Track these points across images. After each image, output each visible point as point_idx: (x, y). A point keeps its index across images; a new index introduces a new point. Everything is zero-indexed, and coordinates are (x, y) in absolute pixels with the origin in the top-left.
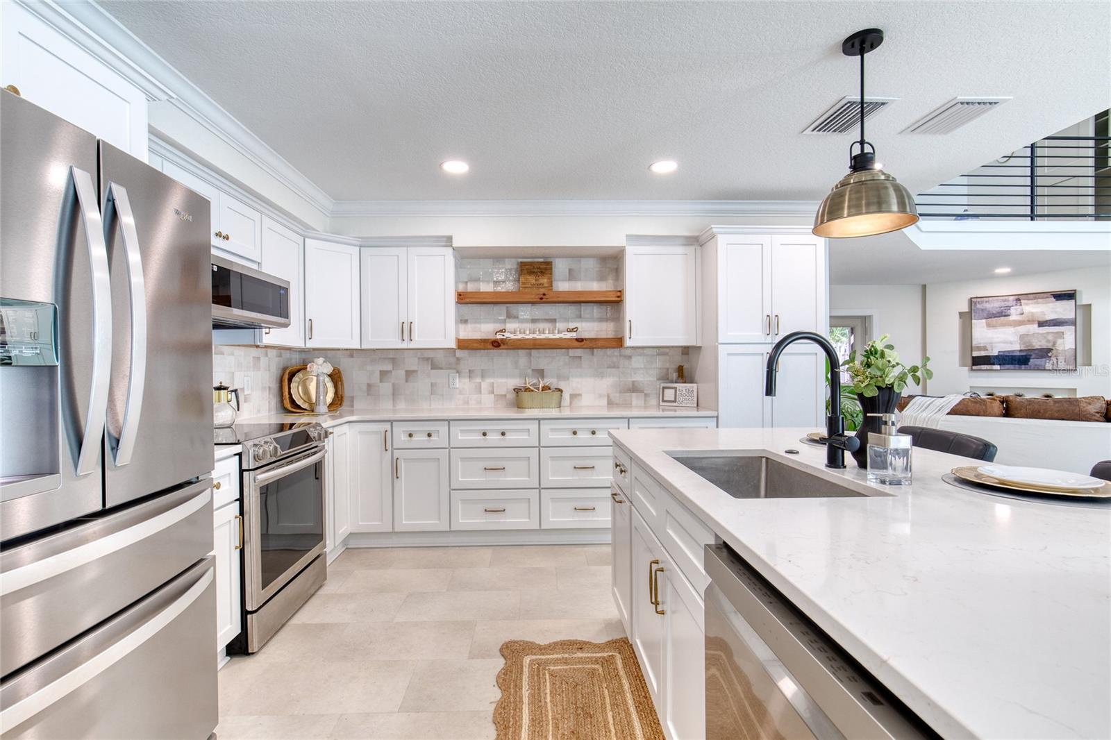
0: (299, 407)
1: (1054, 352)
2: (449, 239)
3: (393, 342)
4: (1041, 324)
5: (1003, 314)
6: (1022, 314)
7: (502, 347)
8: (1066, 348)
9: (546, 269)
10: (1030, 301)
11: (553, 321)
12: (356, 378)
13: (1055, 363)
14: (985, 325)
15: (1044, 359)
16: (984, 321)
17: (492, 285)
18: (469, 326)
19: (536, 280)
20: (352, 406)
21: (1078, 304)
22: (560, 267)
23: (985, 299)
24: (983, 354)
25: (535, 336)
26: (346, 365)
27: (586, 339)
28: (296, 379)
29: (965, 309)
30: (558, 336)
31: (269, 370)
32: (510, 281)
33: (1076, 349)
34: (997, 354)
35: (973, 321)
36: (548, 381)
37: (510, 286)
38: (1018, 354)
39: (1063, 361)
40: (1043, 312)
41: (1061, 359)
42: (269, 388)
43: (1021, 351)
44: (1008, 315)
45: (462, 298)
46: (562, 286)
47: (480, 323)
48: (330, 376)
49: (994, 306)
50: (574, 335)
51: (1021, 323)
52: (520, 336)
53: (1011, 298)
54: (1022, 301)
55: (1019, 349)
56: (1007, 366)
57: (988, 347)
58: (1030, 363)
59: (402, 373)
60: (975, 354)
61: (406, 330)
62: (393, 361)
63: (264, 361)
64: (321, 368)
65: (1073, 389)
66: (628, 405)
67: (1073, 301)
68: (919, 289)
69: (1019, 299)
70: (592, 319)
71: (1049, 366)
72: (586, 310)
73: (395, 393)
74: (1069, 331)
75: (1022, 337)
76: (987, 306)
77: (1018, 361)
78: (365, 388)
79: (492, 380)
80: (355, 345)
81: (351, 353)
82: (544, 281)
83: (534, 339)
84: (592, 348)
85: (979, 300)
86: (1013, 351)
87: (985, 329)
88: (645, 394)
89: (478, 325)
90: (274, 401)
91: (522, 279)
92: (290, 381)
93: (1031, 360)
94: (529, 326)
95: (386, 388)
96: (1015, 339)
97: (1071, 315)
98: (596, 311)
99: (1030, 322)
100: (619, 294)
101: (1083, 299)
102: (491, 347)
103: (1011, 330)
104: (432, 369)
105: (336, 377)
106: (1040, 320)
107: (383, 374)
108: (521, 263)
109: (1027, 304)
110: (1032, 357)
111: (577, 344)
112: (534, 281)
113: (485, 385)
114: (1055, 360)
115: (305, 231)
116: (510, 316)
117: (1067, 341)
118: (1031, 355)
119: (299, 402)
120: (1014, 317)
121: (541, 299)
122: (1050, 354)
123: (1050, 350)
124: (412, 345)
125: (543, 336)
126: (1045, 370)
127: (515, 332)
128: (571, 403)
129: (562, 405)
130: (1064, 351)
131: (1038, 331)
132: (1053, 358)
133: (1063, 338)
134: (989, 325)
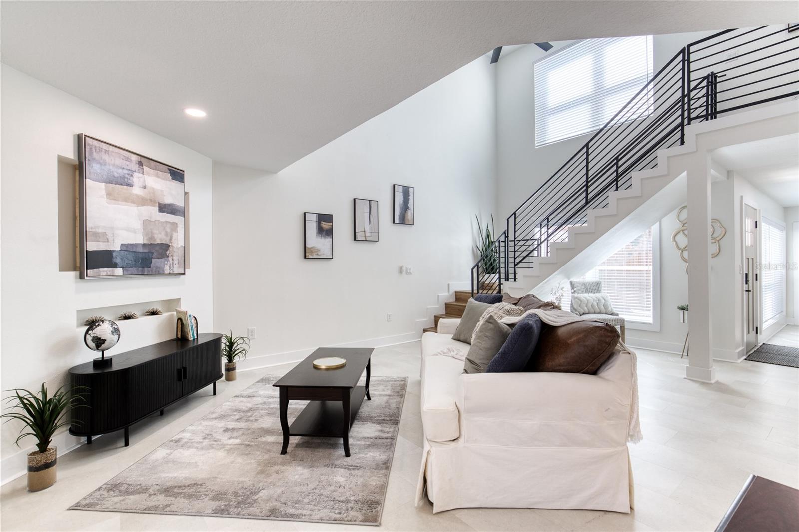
1: (171, 249)
4: (162, 208)
5: (126, 180)
6: (145, 187)
8: (179, 246)
10: (151, 171)
13: (172, 265)
14: (104, 192)
15: (163, 260)
16: (103, 185)
21: (185, 189)
23: (96, 144)
24: (101, 246)
33: (185, 246)
34: (119, 249)
35: (86, 181)
38: (141, 250)
39: (177, 263)
40: (162, 191)
41: (175, 258)
43: (144, 245)
44: (132, 185)
49: (114, 162)
51: (142, 201)
53: (134, 158)
54: (144, 167)
55: (141, 242)
56: (130, 271)
57: (110, 236)
58: (152, 266)
67: (182, 184)
69: (140, 162)
71: (167, 271)
74: (180, 222)
75: (147, 223)
76: (107, 159)
77: (141, 260)
85: (92, 143)
86: (136, 245)
87: (104, 201)
93: (154, 260)
96: (138, 225)
97: (182, 203)
99: (152, 201)
103: (135, 210)
106: (161, 202)
109: (149, 175)
110: (154, 256)
114: (171, 260)
117: (179, 237)
118: (152, 253)
120: (137, 190)
122: (168, 252)
123: (168, 247)
126: (163, 274)
130: (178, 248)
131: (158, 218)
132: (170, 258)
133: (177, 232)
134: (109, 194)
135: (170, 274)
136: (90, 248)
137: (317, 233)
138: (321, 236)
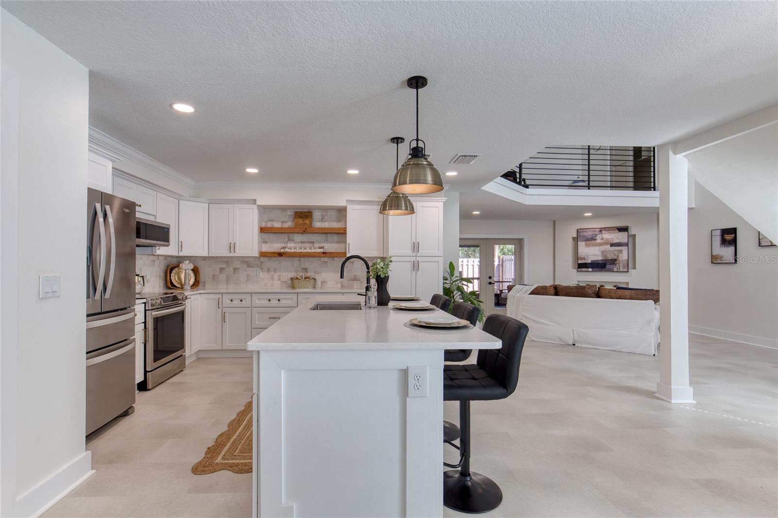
0: (175, 286)
1: (618, 261)
2: (254, 201)
3: (225, 253)
4: (612, 245)
5: (593, 239)
6: (603, 239)
7: (283, 256)
8: (624, 259)
9: (308, 216)
10: (607, 232)
11: (313, 243)
12: (206, 272)
13: (618, 267)
14: (584, 245)
15: (613, 265)
16: (584, 242)
17: (280, 223)
18: (268, 245)
19: (303, 221)
20: (204, 286)
21: (629, 234)
22: (317, 215)
23: (585, 230)
24: (583, 262)
25: (301, 250)
26: (201, 265)
27: (328, 253)
28: (174, 271)
29: (576, 236)
30: (313, 251)
31: (160, 267)
32: (289, 221)
33: (628, 260)
34: (590, 262)
35: (579, 243)
36: (309, 275)
37: (289, 224)
38: (600, 262)
40: (612, 238)
41: (621, 265)
42: (160, 276)
43: (602, 260)
44: (596, 240)
45: (262, 230)
46: (318, 224)
47: (273, 243)
48: (192, 270)
49: (588, 234)
50: (322, 250)
51: (602, 244)
52: (293, 251)
53: (597, 230)
54: (603, 232)
55: (601, 259)
56: (595, 269)
57: (586, 258)
58: (606, 268)
59: (232, 269)
60: (580, 262)
61: (232, 247)
62: (227, 262)
63: (157, 262)
64: (187, 266)
65: (627, 283)
66: (352, 287)
67: (627, 232)
68: (552, 223)
69: (601, 230)
70: (333, 242)
71: (615, 269)
72: (330, 237)
73: (228, 281)
74: (624, 249)
75: (603, 252)
76: (586, 234)
77: (600, 266)
78: (211, 277)
79: (279, 274)
80: (205, 254)
81: (204, 258)
82: (307, 222)
83: (301, 253)
84: (333, 257)
85: (582, 230)
86: (598, 260)
87: (584, 247)
88: (361, 282)
89: (272, 244)
90: (162, 283)
91: (296, 221)
92: (171, 273)
93: (607, 266)
94: (300, 245)
95: (222, 277)
96: (599, 253)
97: (626, 241)
98: (335, 237)
99: (606, 244)
100: (345, 229)
101: (632, 231)
102: (277, 256)
103: (597, 248)
104: (248, 267)
105: (195, 271)
106: (611, 242)
107: (221, 269)
108: (296, 212)
109: (605, 234)
111: (322, 255)
112: (301, 222)
113: (276, 276)
115: (179, 197)
116: (289, 240)
117: (624, 256)
118: (607, 263)
119: (176, 284)
120: (598, 241)
121: (304, 231)
122: (616, 262)
123: (616, 260)
124: (235, 255)
125: (306, 251)
126: (613, 271)
127: (291, 248)
128: (321, 286)
129: (316, 286)
130: (623, 260)
131: (609, 249)
132: (618, 265)
133: (622, 253)
134: (586, 245)
135: (617, 271)
136: (579, 263)
137: (721, 244)
138: (724, 246)
